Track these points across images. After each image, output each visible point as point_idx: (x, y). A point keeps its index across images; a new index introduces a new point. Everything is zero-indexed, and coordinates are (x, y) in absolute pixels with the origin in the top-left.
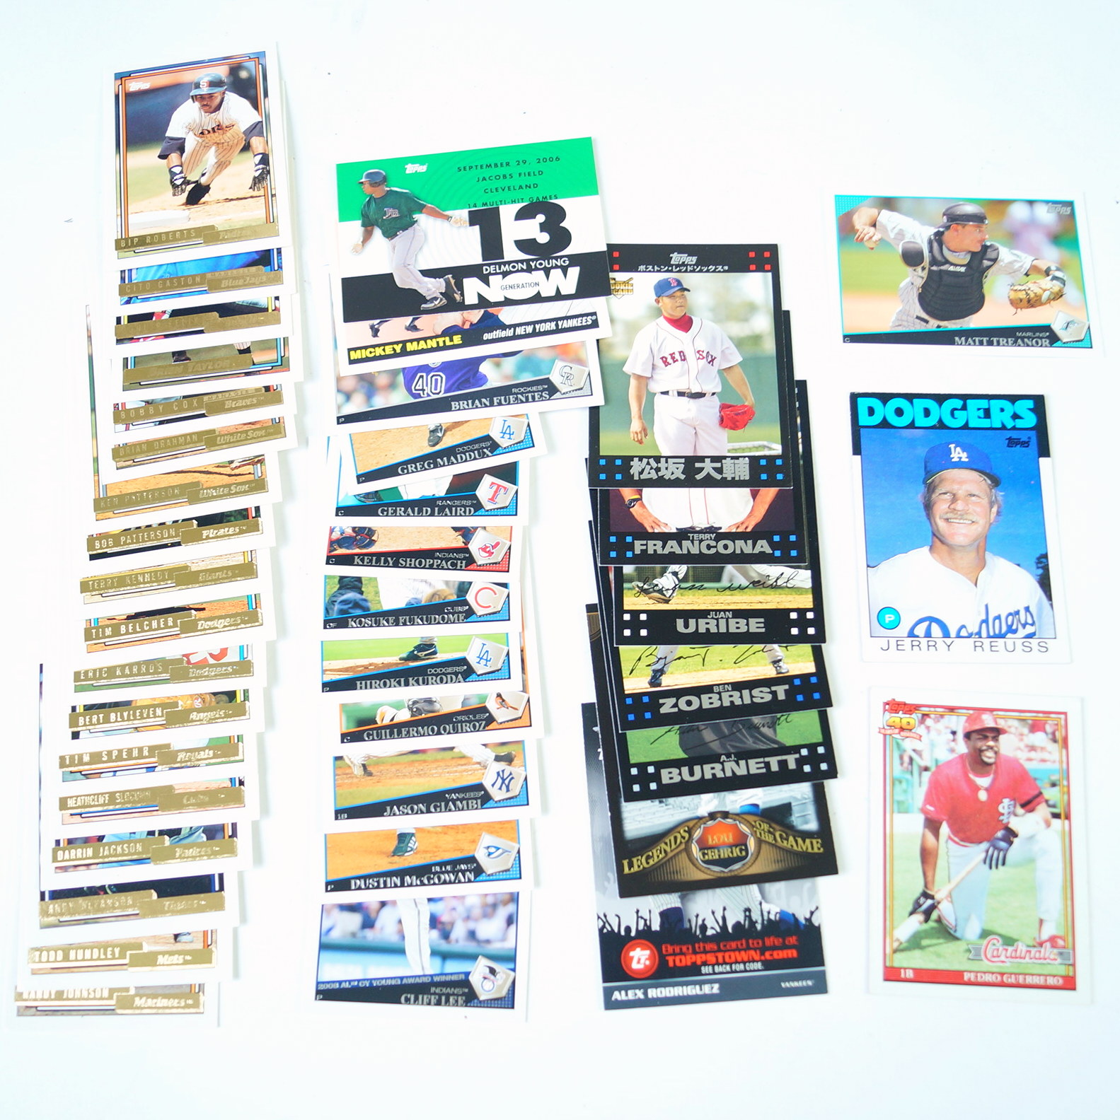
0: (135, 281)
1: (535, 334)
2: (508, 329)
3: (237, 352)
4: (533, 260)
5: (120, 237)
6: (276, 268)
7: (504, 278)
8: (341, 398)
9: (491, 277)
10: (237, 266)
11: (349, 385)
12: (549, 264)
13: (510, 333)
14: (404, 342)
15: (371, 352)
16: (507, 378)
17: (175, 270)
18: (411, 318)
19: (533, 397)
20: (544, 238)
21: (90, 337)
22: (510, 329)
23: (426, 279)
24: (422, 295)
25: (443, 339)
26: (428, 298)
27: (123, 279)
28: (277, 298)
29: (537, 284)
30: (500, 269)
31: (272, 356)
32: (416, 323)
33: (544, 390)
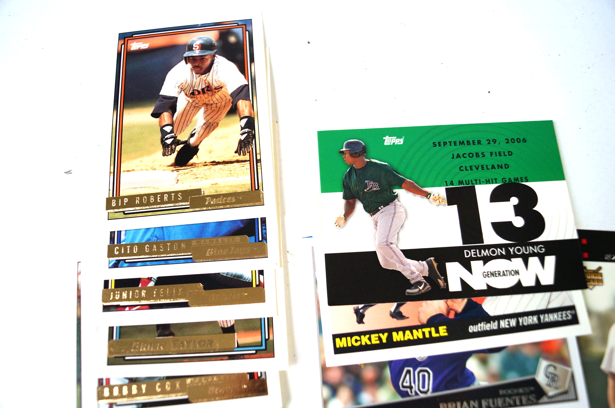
0: (124, 243)
1: (519, 329)
2: (492, 322)
3: (221, 331)
4: (510, 245)
5: (111, 196)
6: (260, 239)
7: (485, 264)
8: (326, 392)
9: (472, 263)
10: (222, 234)
11: (335, 376)
12: (526, 251)
13: (494, 326)
14: (390, 331)
15: (356, 341)
16: (493, 376)
17: (162, 233)
18: (395, 304)
19: (521, 401)
20: (519, 222)
21: (79, 297)
22: (494, 322)
23: (409, 261)
24: (407, 278)
25: (429, 329)
26: (412, 282)
27: (112, 239)
28: (261, 272)
29: (517, 272)
30: (480, 254)
31: (255, 338)
32: (402, 309)
33: (531, 392)
